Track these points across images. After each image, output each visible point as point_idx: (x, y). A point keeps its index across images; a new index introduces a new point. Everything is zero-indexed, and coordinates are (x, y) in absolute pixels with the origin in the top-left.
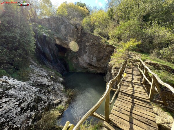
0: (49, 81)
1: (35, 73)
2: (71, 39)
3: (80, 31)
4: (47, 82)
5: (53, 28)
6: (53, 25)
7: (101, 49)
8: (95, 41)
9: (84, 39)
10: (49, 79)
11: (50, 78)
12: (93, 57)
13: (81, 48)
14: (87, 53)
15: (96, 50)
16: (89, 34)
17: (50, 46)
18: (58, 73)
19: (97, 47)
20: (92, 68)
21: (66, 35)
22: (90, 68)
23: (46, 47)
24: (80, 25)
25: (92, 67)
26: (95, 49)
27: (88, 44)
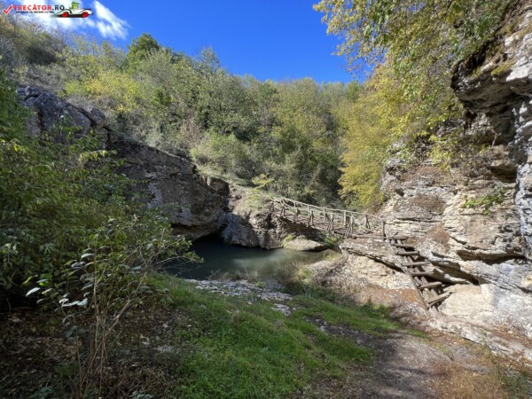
7: (197, 186)
9: (130, 159)
15: (185, 190)
16: (151, 149)
26: (183, 188)
27: (153, 175)
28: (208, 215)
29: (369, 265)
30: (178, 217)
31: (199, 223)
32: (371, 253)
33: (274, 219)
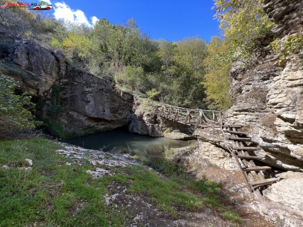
2: (47, 78)
3: (63, 65)
7: (115, 97)
8: (103, 87)
12: (104, 109)
13: (75, 96)
14: (92, 103)
15: (107, 98)
19: (107, 94)
21: (29, 68)
24: (63, 56)
25: (102, 123)
27: (90, 89)
28: (120, 114)
29: (210, 149)
30: (102, 114)
31: (115, 119)
32: (212, 139)
33: (159, 118)
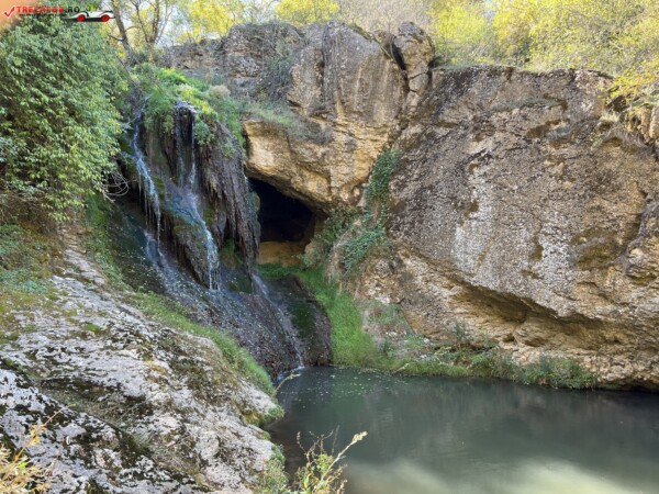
0: (156, 374)
1: (67, 315)
2: (353, 128)
3: (417, 71)
4: (140, 380)
5: (242, 85)
6: (241, 68)
7: (608, 158)
8: (551, 113)
9: (448, 115)
10: (165, 365)
11: (173, 364)
12: (535, 240)
13: (431, 188)
14: (484, 211)
16: (494, 73)
17: (209, 173)
18: (243, 354)
19: (568, 150)
20: (534, 343)
21: (319, 112)
22: (510, 339)
23: (186, 182)
24: (419, 36)
25: (532, 328)
26: (558, 169)
